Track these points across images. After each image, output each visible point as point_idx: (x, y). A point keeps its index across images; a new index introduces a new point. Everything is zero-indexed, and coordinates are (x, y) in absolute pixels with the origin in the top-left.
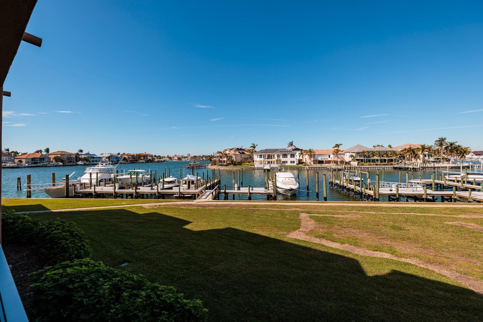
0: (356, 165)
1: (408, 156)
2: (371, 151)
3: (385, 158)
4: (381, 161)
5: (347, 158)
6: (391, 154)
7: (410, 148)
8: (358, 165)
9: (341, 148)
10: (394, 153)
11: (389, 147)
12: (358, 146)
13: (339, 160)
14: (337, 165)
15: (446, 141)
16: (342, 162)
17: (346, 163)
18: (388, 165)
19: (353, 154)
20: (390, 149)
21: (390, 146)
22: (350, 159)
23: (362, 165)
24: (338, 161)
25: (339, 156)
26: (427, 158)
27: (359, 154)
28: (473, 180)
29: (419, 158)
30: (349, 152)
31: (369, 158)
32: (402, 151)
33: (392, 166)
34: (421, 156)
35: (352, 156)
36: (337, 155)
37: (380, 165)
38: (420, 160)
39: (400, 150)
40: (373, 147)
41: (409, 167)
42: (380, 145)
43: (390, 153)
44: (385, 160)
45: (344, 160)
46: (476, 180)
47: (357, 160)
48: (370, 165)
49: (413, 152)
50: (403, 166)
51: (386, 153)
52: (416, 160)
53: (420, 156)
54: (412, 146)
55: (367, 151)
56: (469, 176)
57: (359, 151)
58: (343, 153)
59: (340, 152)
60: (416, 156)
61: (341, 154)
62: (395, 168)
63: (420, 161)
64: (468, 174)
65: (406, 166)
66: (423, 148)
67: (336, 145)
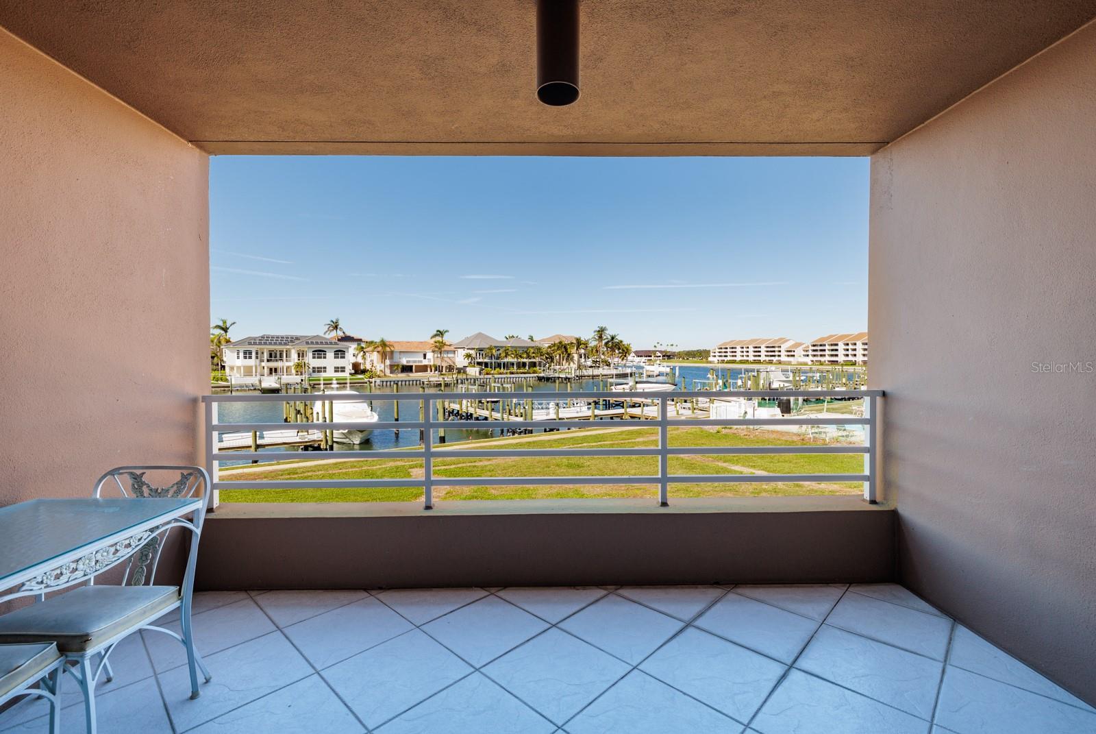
0: (478, 374)
1: (558, 357)
2: (502, 347)
3: (525, 360)
4: (518, 364)
5: (460, 360)
6: (533, 353)
7: (560, 343)
8: (480, 373)
9: (447, 339)
10: (538, 350)
11: (530, 340)
12: (480, 336)
13: (445, 365)
14: (442, 375)
15: (607, 332)
16: (450, 368)
17: (459, 371)
18: (529, 373)
19: (472, 352)
20: (532, 344)
21: (531, 338)
22: (466, 362)
23: (487, 374)
24: (442, 367)
25: (445, 356)
26: (583, 360)
27: (481, 352)
28: (642, 390)
29: (572, 359)
30: (464, 348)
31: (498, 361)
32: (550, 347)
33: (536, 375)
34: (576, 357)
35: (468, 356)
36: (441, 353)
37: (517, 373)
38: (574, 363)
39: (547, 345)
40: (505, 340)
41: (561, 376)
42: (515, 336)
43: (532, 351)
44: (524, 364)
45: (454, 363)
46: (646, 390)
47: (479, 364)
48: (501, 374)
49: (563, 349)
50: (550, 374)
51: (526, 351)
52: (569, 364)
53: (573, 357)
54: (564, 339)
55: (495, 347)
56: (638, 385)
57: (481, 347)
58: (452, 348)
59: (446, 348)
60: (569, 357)
61: (448, 352)
62: (540, 379)
63: (574, 366)
64: (637, 383)
65: (557, 375)
66: (579, 343)
67: (438, 331)
